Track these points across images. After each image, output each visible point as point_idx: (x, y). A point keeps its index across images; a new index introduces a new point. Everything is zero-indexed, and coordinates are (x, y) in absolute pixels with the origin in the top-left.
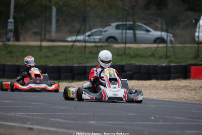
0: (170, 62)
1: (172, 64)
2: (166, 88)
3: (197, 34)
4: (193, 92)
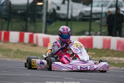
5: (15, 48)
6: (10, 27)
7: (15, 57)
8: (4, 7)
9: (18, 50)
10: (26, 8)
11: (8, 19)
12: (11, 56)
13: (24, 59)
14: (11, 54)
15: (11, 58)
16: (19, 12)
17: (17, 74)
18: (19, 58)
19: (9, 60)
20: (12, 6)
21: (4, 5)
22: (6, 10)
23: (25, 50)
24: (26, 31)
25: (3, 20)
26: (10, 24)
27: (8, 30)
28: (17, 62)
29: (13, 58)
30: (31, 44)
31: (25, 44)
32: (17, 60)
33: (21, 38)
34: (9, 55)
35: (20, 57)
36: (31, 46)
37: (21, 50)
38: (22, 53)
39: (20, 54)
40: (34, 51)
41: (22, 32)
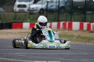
0: (3, 21)
1: (4, 22)
2: (1, 33)
3: (15, 8)
4: (15, 35)
5: (76, 34)
6: (73, 19)
7: (76, 41)
8: (68, 4)
9: (79, 36)
10: (84, 4)
11: (71, 13)
12: (73, 40)
13: (84, 42)
14: (73, 39)
15: (73, 41)
16: (79, 7)
17: (77, 54)
18: (80, 42)
19: (72, 43)
20: (73, 3)
21: (68, 2)
22: (70, 6)
23: (84, 36)
24: (85, 21)
25: (68, 14)
26: (72, 16)
27: (71, 21)
28: (78, 45)
29: (75, 42)
30: (89, 31)
31: (85, 31)
32: (78, 43)
33: (81, 27)
34: (72, 39)
35: (80, 40)
36: (89, 32)
37: (81, 35)
38: (82, 37)
39: (81, 38)
40: (91, 36)
41: (82, 22)
